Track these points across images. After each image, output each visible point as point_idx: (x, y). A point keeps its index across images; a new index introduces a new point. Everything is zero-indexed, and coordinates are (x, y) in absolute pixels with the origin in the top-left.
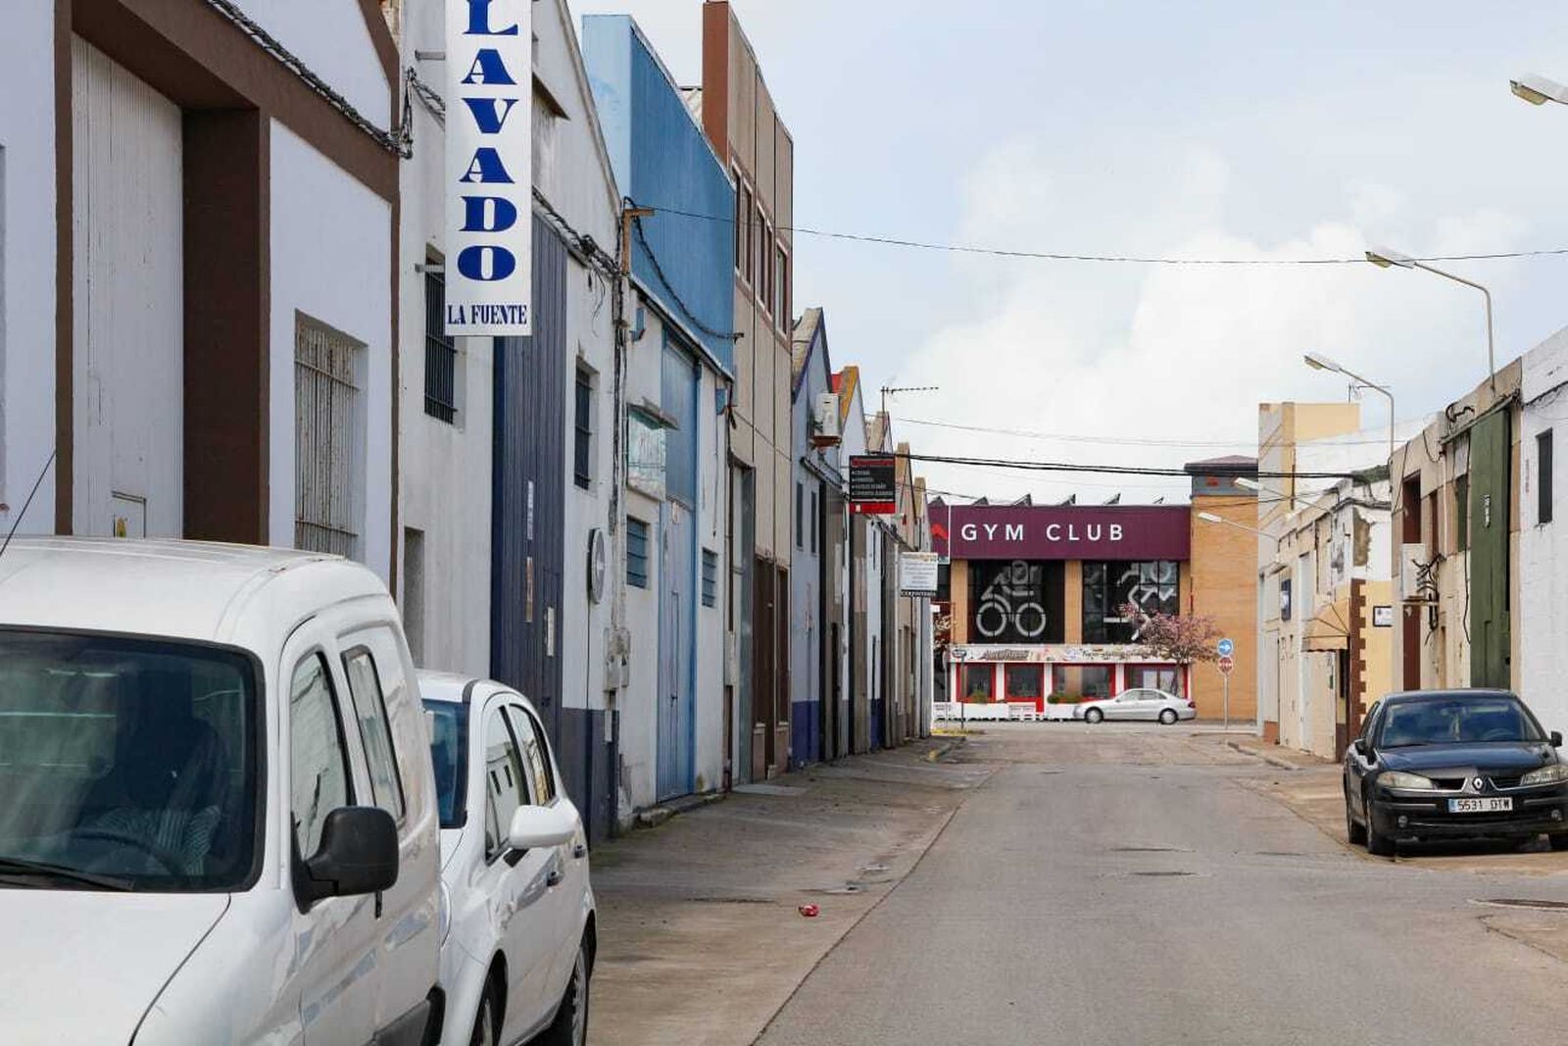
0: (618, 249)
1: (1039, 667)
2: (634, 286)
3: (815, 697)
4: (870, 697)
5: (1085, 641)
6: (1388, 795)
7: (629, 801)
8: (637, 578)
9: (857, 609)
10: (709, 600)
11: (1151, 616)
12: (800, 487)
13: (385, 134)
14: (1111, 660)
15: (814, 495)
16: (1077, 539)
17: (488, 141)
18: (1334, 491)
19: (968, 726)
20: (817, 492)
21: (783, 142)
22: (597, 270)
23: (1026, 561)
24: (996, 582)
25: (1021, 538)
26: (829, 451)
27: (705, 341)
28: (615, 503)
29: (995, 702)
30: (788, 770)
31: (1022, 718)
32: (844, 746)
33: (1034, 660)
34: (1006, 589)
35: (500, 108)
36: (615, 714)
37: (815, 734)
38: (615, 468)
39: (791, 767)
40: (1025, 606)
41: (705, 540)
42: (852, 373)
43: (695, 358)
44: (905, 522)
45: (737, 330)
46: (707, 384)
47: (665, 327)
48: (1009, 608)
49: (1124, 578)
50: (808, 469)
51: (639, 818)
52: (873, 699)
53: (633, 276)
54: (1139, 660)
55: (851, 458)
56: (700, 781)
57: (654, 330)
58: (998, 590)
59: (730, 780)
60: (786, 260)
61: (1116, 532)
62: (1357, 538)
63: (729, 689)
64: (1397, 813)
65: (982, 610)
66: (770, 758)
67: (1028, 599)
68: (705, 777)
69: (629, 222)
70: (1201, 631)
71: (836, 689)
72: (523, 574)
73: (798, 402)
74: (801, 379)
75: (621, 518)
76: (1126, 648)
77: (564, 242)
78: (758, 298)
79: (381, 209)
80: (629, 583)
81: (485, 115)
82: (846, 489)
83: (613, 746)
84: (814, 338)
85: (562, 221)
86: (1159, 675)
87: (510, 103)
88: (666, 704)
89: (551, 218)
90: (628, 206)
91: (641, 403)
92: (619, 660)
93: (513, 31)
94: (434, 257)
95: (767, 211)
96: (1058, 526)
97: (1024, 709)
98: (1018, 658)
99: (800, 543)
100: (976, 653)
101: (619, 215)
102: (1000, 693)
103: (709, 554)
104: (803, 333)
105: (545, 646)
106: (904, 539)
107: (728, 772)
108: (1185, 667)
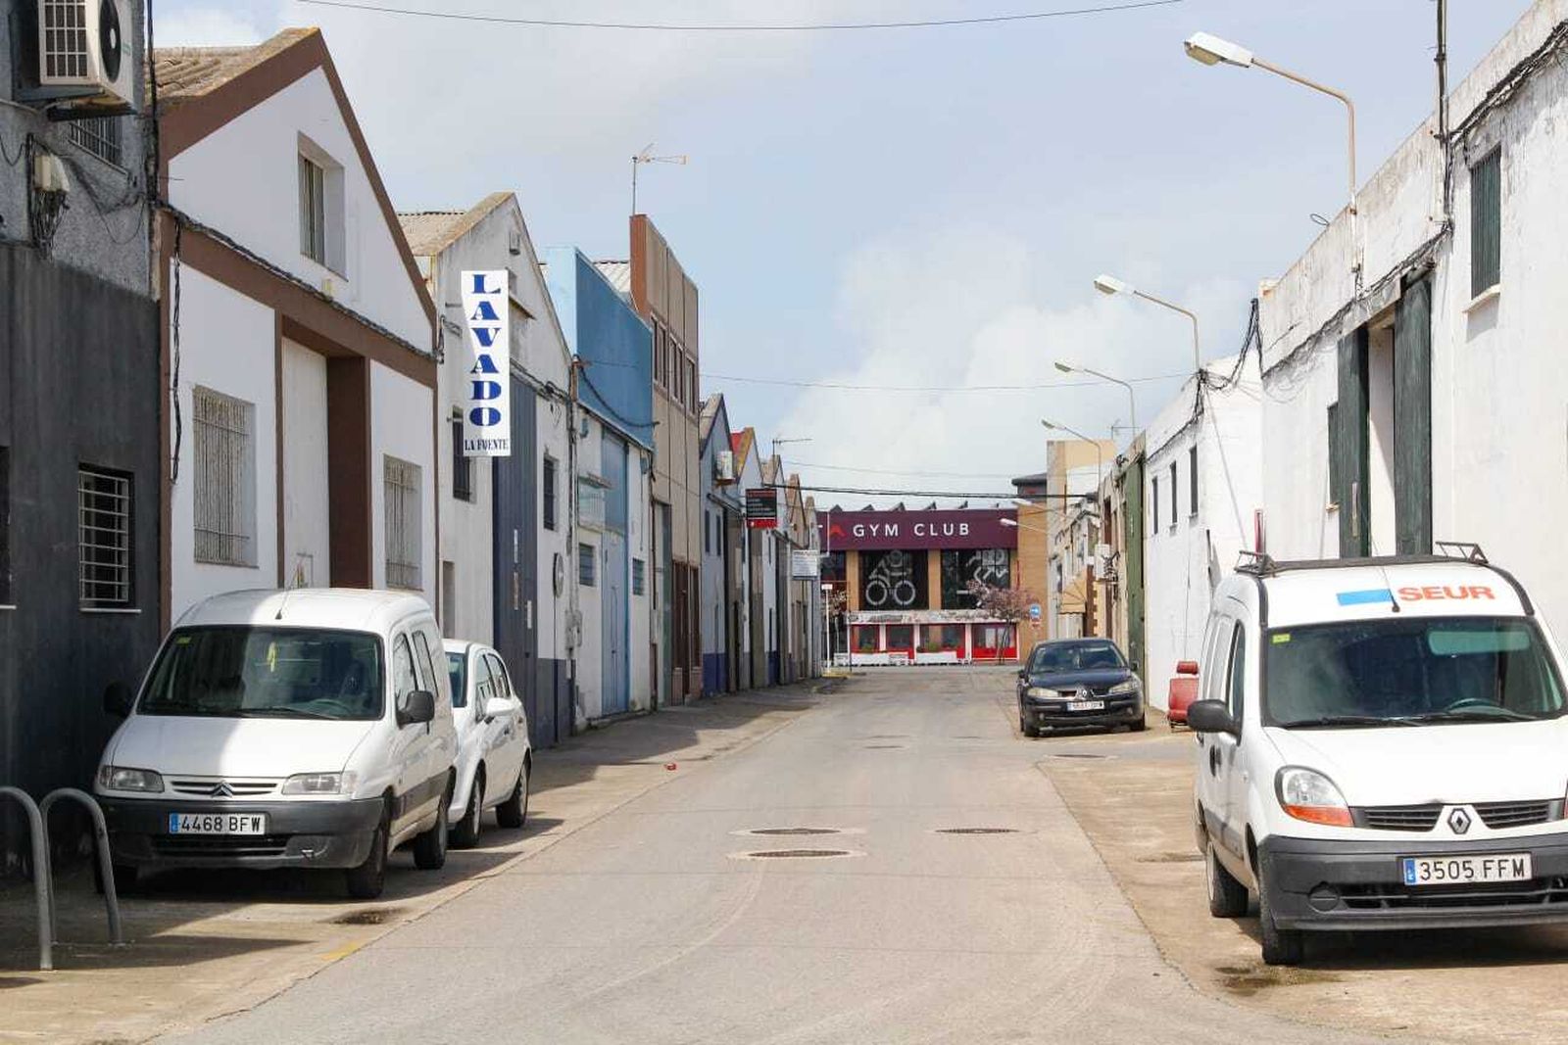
0: (570, 386)
1: (911, 627)
2: (580, 406)
3: (722, 650)
4: (767, 649)
5: (943, 608)
6: (1034, 701)
7: (584, 715)
8: (587, 580)
9: (755, 590)
10: (638, 591)
11: (989, 588)
12: (707, 514)
13: (429, 355)
14: (963, 621)
15: (718, 518)
16: (936, 534)
17: (486, 351)
18: (1078, 505)
19: (854, 670)
20: (721, 516)
21: (690, 290)
22: (556, 401)
23: (901, 550)
24: (880, 565)
25: (896, 534)
26: (730, 489)
27: (631, 431)
28: (570, 536)
29: (879, 652)
30: (701, 698)
31: (898, 663)
32: (745, 681)
33: (907, 622)
34: (887, 571)
35: (491, 333)
36: (573, 662)
37: (722, 675)
38: (571, 516)
39: (704, 696)
40: (900, 583)
41: (635, 552)
42: (749, 433)
43: (625, 442)
44: (795, 529)
45: (654, 421)
46: (634, 457)
47: (603, 426)
48: (888, 584)
49: (971, 562)
50: (713, 501)
51: (590, 724)
52: (770, 652)
53: (580, 401)
54: (982, 620)
55: (748, 490)
56: (634, 703)
57: (595, 430)
58: (881, 572)
59: (656, 702)
60: (694, 368)
61: (964, 529)
62: (1090, 537)
63: (654, 646)
64: (1039, 712)
65: (870, 586)
66: (686, 690)
67: (901, 578)
68: (637, 700)
69: (576, 369)
70: (1024, 598)
71: (738, 645)
72: (512, 583)
73: (704, 457)
74: (706, 444)
75: (575, 545)
76: (972, 612)
77: (534, 390)
78: (672, 395)
79: (428, 392)
80: (581, 583)
81: (484, 337)
82: (744, 511)
83: (572, 681)
84: (716, 414)
85: (533, 378)
86: (997, 631)
87: (497, 330)
88: (608, 655)
89: (527, 377)
90: (576, 360)
91: (586, 476)
92: (575, 629)
93: (498, 291)
94: (457, 414)
95: (678, 339)
96: (922, 525)
97: (900, 657)
98: (895, 621)
99: (708, 549)
100: (865, 618)
101: (570, 365)
102: (883, 646)
103: (638, 563)
104: (709, 412)
105: (526, 623)
106: (795, 541)
107: (654, 698)
108: (1015, 625)
